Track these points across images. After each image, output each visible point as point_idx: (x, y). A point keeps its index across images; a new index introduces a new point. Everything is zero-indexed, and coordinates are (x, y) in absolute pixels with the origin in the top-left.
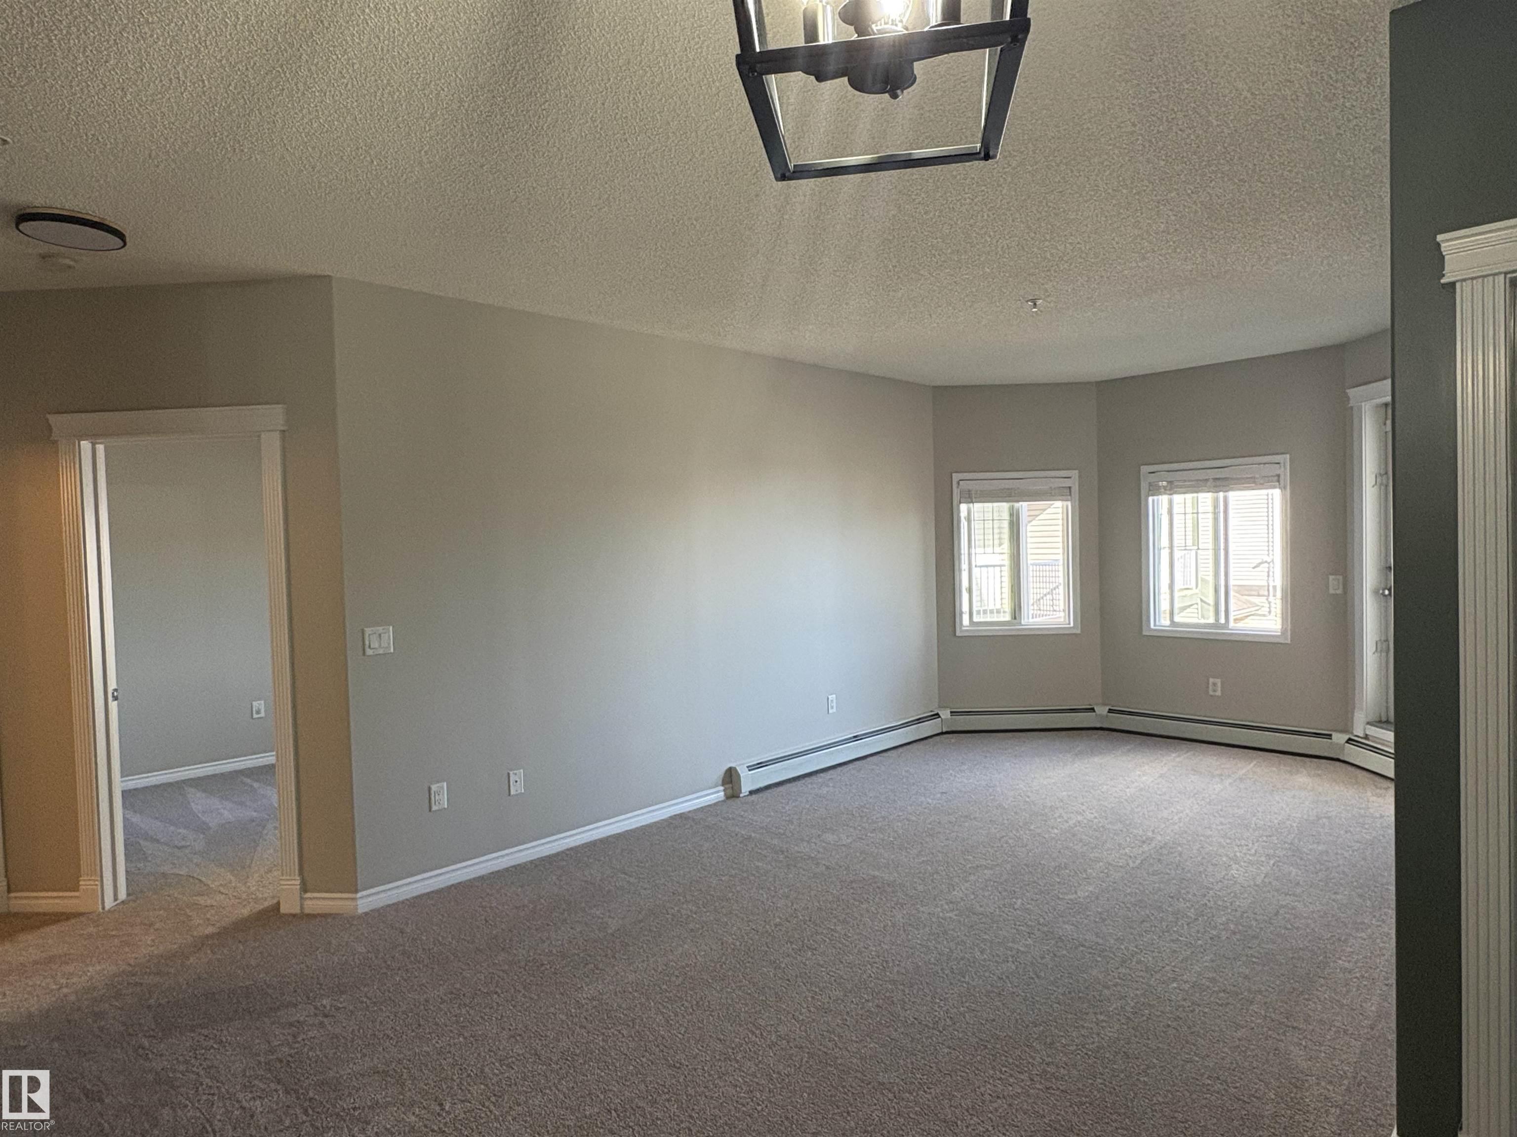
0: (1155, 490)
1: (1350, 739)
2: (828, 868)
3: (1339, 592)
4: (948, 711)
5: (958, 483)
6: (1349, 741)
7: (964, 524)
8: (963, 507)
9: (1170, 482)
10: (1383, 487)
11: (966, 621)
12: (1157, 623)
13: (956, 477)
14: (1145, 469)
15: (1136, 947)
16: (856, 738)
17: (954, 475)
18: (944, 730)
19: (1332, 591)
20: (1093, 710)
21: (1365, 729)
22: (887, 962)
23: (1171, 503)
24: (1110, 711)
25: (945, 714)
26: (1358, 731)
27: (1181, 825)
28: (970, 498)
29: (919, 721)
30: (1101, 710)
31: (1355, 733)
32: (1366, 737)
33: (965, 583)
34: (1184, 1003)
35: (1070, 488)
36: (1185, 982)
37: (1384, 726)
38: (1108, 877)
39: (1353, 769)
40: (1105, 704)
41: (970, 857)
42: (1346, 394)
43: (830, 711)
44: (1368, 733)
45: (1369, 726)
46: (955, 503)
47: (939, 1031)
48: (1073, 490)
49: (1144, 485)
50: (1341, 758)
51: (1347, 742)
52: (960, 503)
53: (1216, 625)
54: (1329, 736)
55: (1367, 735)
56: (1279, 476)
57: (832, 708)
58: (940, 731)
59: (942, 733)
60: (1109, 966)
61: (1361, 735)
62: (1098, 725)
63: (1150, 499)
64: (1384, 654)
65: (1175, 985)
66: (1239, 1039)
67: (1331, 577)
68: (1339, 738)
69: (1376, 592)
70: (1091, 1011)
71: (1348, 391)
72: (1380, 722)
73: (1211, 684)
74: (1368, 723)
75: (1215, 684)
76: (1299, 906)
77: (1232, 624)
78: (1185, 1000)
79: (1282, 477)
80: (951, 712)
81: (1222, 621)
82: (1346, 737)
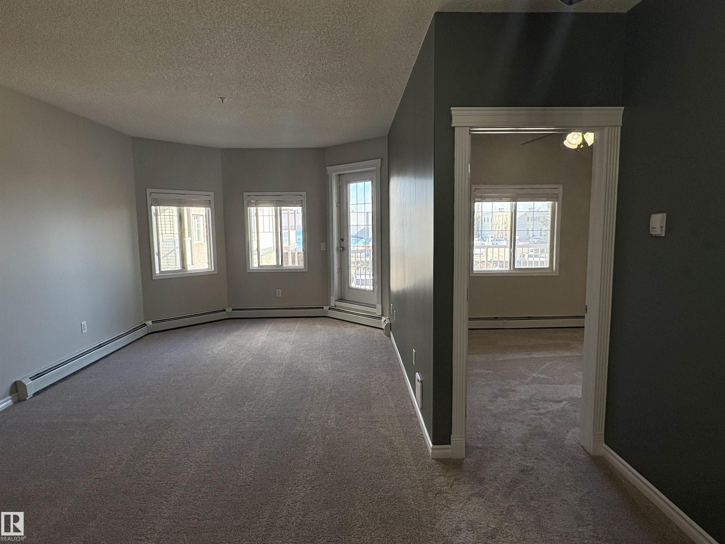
0: (250, 204)
1: (330, 308)
2: (125, 425)
3: (325, 249)
4: (151, 321)
5: (150, 195)
6: (330, 309)
7: (154, 218)
8: (153, 208)
9: (257, 201)
10: (339, 208)
11: (157, 272)
12: (253, 267)
13: (149, 191)
14: (245, 194)
15: (306, 411)
16: (100, 346)
17: (147, 189)
18: (149, 332)
19: (322, 249)
20: (225, 310)
21: (335, 303)
22: (197, 462)
23: (257, 210)
24: (233, 310)
25: (150, 323)
26: (333, 304)
27: (289, 354)
28: (158, 203)
29: (135, 329)
30: (229, 310)
31: (331, 305)
32: (335, 306)
33: (156, 251)
34: (337, 427)
35: (210, 201)
36: (333, 419)
37: (341, 301)
38: (275, 384)
39: (332, 319)
40: (230, 307)
41: (206, 394)
42: (326, 168)
43: (83, 332)
44: (336, 304)
45: (336, 302)
46: (149, 205)
47: (249, 485)
48: (211, 202)
49: (245, 202)
50: (327, 316)
51: (329, 309)
52: (152, 205)
53: (277, 265)
54: (323, 308)
55: (335, 305)
56: (302, 201)
57: (84, 330)
58: (147, 333)
59: (148, 334)
60: (302, 423)
61: (334, 305)
62: (227, 317)
63: (248, 208)
64: (340, 273)
65: (330, 421)
66: (364, 433)
67: (322, 244)
68: (326, 308)
69: (337, 249)
70: (307, 445)
71: (327, 168)
72: (339, 300)
73: (277, 292)
74: (336, 301)
75: (279, 292)
76: (348, 375)
77: (284, 265)
78: (337, 426)
79: (303, 202)
80: (152, 322)
81: (280, 264)
82: (329, 307)
